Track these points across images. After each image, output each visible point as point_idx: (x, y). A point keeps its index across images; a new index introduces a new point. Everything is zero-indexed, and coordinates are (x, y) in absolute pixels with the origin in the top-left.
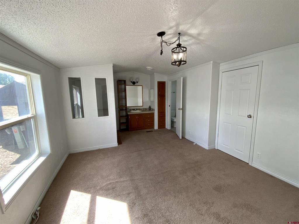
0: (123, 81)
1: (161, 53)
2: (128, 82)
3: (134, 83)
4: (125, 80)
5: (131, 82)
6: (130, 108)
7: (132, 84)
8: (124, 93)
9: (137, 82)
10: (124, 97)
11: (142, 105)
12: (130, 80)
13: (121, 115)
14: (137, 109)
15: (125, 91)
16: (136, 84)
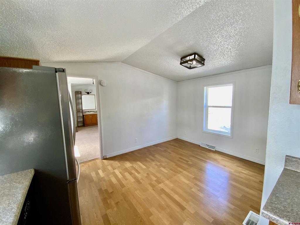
0: (80, 92)
1: (93, 83)
2: (83, 93)
3: (88, 93)
4: (81, 91)
5: (86, 92)
6: (85, 111)
7: (87, 94)
8: (80, 100)
9: (91, 93)
10: (81, 103)
11: (95, 109)
12: (85, 91)
13: (78, 115)
14: (91, 111)
15: (81, 99)
16: (90, 94)
